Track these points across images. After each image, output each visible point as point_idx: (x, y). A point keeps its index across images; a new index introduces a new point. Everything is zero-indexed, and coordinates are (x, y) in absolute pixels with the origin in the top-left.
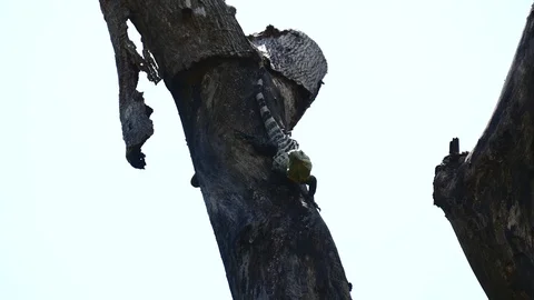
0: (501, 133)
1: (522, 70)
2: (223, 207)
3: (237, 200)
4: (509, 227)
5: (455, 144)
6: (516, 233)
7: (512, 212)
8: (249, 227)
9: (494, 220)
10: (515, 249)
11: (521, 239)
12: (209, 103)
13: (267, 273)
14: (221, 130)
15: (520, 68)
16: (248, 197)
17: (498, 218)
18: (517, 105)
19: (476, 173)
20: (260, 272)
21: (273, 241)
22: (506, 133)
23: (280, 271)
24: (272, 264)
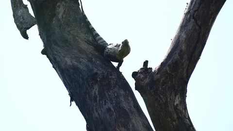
0: (174, 61)
1: (184, 36)
2: (76, 63)
3: (85, 61)
4: (175, 104)
5: (146, 63)
6: (178, 108)
7: (177, 98)
8: (96, 73)
9: (169, 100)
10: (177, 114)
11: (180, 111)
12: (60, 16)
13: (109, 95)
14: (69, 29)
15: (183, 35)
16: (90, 61)
17: (171, 99)
18: (181, 51)
19: (161, 77)
20: (105, 94)
21: (110, 82)
22: (176, 62)
23: (116, 95)
24: (111, 91)
